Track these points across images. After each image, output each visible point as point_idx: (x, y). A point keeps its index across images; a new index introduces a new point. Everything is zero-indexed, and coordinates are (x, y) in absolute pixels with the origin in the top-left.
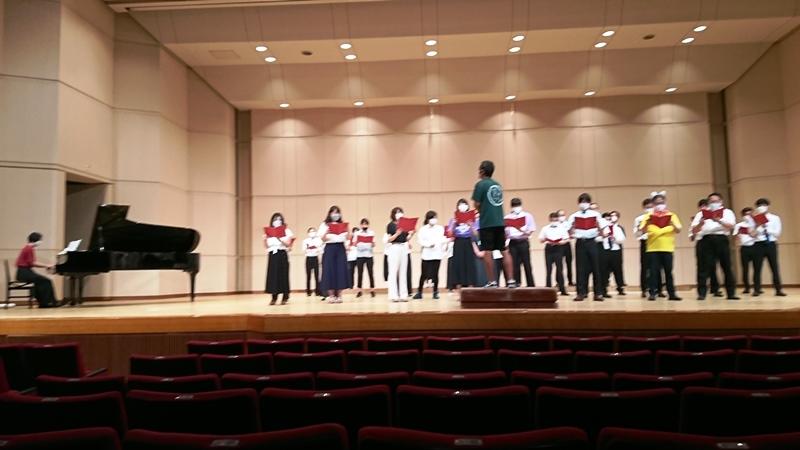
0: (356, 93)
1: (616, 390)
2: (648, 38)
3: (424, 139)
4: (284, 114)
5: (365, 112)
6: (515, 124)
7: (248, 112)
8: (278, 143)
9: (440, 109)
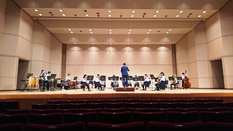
0: (92, 41)
2: (159, 32)
4: (75, 45)
6: (129, 50)
7: (66, 45)
8: (73, 52)
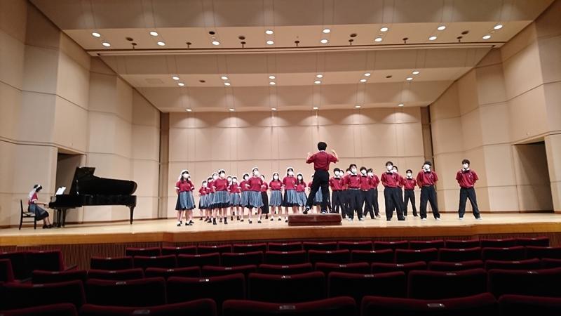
0: (230, 104)
1: (373, 273)
2: (388, 77)
3: (269, 130)
4: (188, 115)
5: (236, 114)
6: (318, 123)
7: (168, 114)
8: (185, 131)
9: (277, 114)
